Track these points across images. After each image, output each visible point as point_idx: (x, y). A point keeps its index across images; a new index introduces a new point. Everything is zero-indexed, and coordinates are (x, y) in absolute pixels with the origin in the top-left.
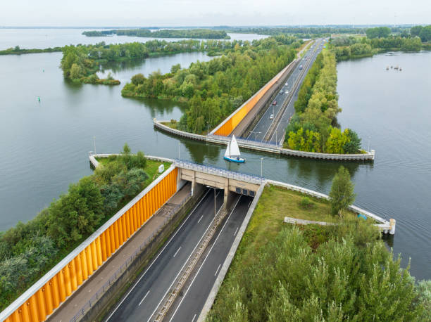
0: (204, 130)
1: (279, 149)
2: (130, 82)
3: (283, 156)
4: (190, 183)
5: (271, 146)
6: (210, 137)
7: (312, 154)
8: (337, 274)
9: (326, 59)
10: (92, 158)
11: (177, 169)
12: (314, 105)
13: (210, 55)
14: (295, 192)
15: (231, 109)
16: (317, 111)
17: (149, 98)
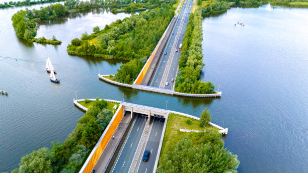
0: (130, 82)
1: (172, 92)
3: (175, 95)
4: (130, 112)
5: (168, 90)
9: (196, 19)
10: (75, 102)
11: (123, 106)
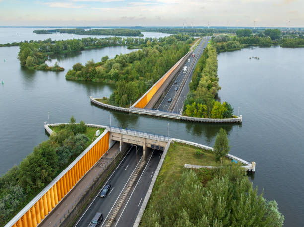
0: (127, 104)
1: (179, 116)
2: (72, 69)
3: (182, 121)
4: (119, 142)
5: (174, 114)
6: (132, 109)
7: (202, 119)
8: (219, 200)
9: (210, 52)
10: (46, 127)
11: (109, 133)
12: (202, 86)
13: (129, 48)
14: (191, 146)
15: (146, 88)
16: (204, 89)
17: (86, 80)
